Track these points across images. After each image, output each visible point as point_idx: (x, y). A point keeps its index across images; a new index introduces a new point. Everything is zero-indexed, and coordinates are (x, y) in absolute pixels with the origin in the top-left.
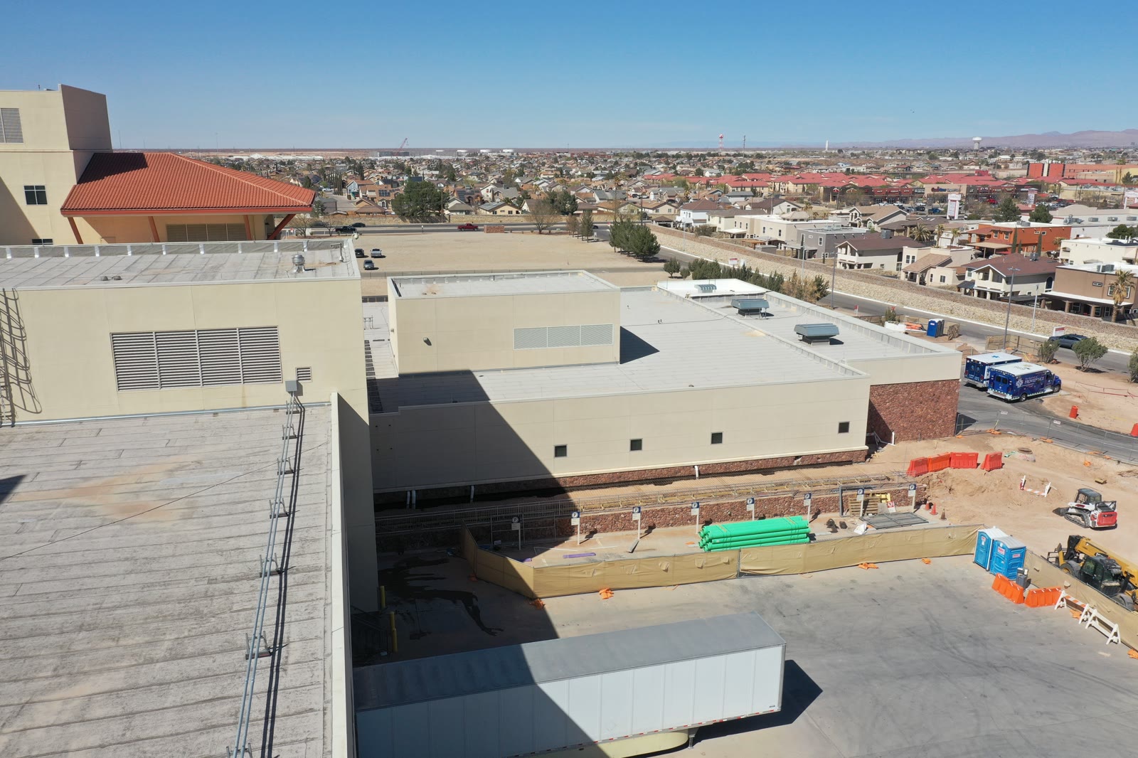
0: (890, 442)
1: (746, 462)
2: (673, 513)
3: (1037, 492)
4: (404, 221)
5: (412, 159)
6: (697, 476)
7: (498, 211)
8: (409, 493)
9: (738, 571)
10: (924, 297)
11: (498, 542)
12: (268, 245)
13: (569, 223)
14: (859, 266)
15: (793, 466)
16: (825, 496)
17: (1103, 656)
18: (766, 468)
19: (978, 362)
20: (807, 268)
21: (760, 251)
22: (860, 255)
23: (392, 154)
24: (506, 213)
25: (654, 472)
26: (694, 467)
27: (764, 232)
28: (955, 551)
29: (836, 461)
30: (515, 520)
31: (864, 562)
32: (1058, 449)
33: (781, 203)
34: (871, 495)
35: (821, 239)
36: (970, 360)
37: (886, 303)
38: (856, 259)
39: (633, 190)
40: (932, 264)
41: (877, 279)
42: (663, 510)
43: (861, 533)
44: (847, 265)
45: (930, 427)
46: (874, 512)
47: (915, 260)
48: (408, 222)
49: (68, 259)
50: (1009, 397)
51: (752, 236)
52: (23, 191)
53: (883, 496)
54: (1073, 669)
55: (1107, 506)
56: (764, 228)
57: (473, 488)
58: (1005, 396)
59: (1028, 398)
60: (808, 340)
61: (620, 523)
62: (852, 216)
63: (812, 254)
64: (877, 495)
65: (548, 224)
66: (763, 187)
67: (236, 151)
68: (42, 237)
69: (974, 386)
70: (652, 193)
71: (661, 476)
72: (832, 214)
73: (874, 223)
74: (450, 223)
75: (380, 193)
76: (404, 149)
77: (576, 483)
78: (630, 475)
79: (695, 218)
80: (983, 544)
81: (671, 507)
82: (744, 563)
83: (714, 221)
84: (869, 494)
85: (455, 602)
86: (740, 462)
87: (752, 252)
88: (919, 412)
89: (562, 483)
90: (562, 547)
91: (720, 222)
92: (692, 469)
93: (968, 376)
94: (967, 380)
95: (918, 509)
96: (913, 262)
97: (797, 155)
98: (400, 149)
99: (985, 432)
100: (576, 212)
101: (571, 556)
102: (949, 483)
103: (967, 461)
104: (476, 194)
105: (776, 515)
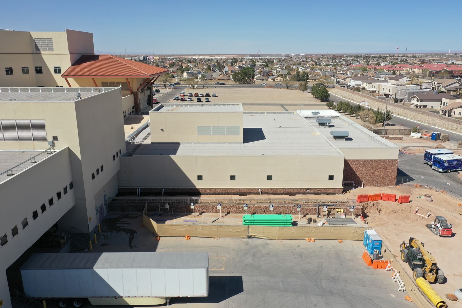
0: (361, 186)
1: (283, 189)
2: (238, 208)
3: (422, 216)
4: (236, 83)
5: (259, 58)
6: (260, 193)
7: (275, 79)
8: (138, 189)
9: (248, 235)
10: (445, 122)
11: (162, 212)
12: (89, 89)
13: (299, 85)
14: (420, 106)
15: (306, 193)
16: (310, 207)
17: (391, 296)
18: (292, 193)
19: (430, 153)
20: (396, 107)
21: (377, 99)
22: (421, 102)
23: (254, 56)
24: (279, 80)
25: (241, 190)
26: (259, 189)
27: (383, 90)
28: (356, 239)
29: (327, 192)
30: (167, 204)
31: (309, 238)
32: (447, 197)
33: (403, 77)
34: (333, 209)
35: (406, 94)
36: (426, 151)
37: (423, 124)
38: (419, 103)
39: (342, 71)
40: (455, 107)
41: (425, 113)
42: (233, 206)
43: (320, 225)
44: (415, 106)
45: (383, 181)
46: (333, 217)
47: (448, 105)
48: (238, 83)
49: (30, 93)
50: (440, 170)
51: (379, 92)
52: (53, 69)
53: (339, 210)
54: (370, 300)
55: (448, 226)
56: (383, 88)
57: (163, 189)
58: (439, 169)
59: (451, 171)
60: (336, 138)
61: (213, 209)
62: (433, 84)
63: (402, 100)
64: (336, 209)
65: (291, 85)
66: (401, 70)
67: (195, 55)
68: (59, 86)
69: (427, 164)
70: (349, 73)
71: (244, 192)
72: (424, 83)
73: (443, 87)
74: (254, 84)
75: (232, 72)
76: (258, 54)
77: (207, 191)
78: (230, 190)
79: (357, 84)
80: (366, 236)
81: (237, 205)
82: (251, 232)
83: (364, 85)
84: (332, 208)
85: (127, 234)
86: (280, 189)
87: (374, 99)
88: (376, 173)
89: (200, 191)
90: (187, 217)
91: (366, 85)
92: (258, 190)
93: (425, 159)
94: (425, 161)
95: (357, 217)
96: (446, 105)
97: (433, 56)
98: (257, 54)
99: (413, 185)
100: (308, 80)
101: (186, 221)
102: (379, 207)
103: (391, 198)
104: (270, 72)
105: (286, 213)
